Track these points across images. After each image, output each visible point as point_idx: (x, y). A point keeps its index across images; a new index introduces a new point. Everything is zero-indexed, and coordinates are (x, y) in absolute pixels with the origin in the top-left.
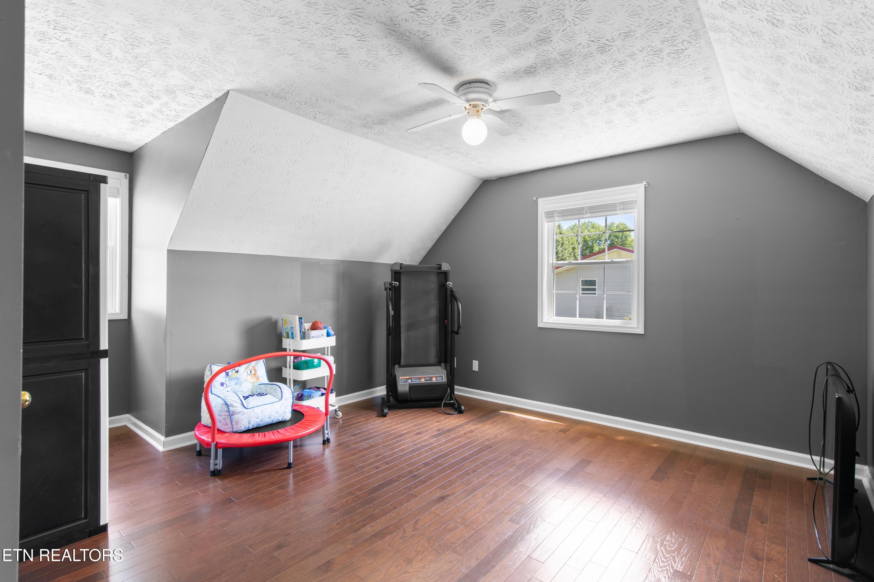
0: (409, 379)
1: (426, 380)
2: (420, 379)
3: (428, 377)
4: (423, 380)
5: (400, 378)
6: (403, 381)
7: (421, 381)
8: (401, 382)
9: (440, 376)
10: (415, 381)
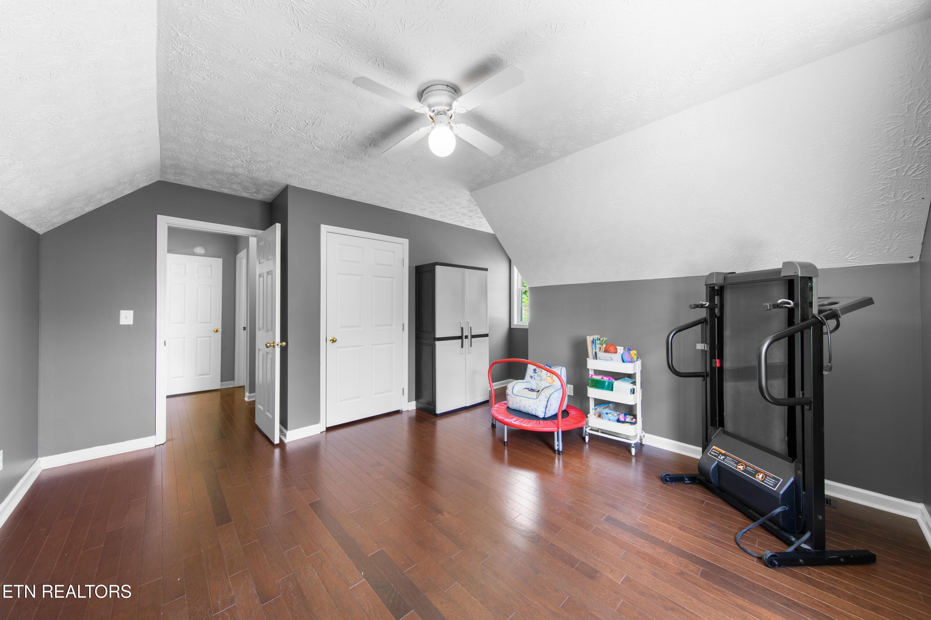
0: (723, 455)
1: (745, 471)
2: (738, 463)
3: (754, 468)
4: (741, 467)
5: (714, 447)
6: (714, 454)
7: (736, 468)
8: (710, 454)
9: (773, 478)
10: (729, 463)
